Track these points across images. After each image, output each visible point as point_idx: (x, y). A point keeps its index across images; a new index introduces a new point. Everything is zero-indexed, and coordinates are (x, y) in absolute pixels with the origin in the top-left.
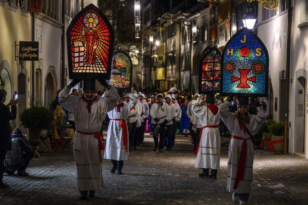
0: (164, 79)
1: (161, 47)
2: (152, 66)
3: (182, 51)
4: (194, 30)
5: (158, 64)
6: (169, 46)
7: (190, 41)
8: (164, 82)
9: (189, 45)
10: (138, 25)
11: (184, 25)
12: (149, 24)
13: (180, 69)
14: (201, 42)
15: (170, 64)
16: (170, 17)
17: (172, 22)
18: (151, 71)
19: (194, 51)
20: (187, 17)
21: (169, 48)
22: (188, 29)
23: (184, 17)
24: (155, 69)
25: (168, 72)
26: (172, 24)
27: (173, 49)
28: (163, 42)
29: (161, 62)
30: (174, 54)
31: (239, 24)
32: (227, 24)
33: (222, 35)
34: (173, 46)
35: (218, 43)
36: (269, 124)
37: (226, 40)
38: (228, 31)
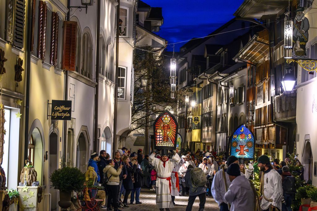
0: (200, 141)
1: (197, 108)
2: (187, 128)
3: (219, 113)
4: (231, 91)
5: (194, 125)
6: (205, 107)
7: (226, 102)
8: (199, 144)
9: (225, 106)
10: (173, 85)
11: (220, 86)
12: (185, 84)
13: (216, 131)
14: (238, 103)
15: (206, 126)
16: (206, 78)
17: (208, 83)
18: (186, 132)
19: (231, 113)
20: (224, 77)
21: (205, 109)
22: (224, 90)
23: (221, 78)
24: (191, 131)
25: (204, 133)
26: (209, 85)
27: (209, 110)
28: (199, 103)
29: (196, 124)
30: (210, 115)
31: (277, 85)
32: (265, 85)
33: (260, 96)
34: (209, 108)
35: (256, 105)
36: (308, 189)
37: (264, 102)
38: (266, 92)
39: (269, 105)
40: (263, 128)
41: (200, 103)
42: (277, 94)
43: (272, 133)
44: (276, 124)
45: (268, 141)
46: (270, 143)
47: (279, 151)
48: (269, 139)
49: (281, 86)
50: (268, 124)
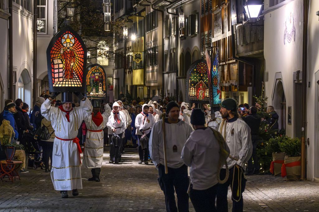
0: (143, 83)
1: (139, 42)
2: (127, 68)
3: (166, 48)
4: (181, 19)
5: (135, 64)
6: (149, 41)
7: (175, 34)
8: (142, 88)
9: (174, 39)
11: (167, 14)
12: (122, 13)
13: (163, 71)
14: (190, 35)
15: (150, 65)
16: (150, 4)
17: (152, 10)
18: (125, 73)
19: (181, 48)
20: (171, 3)
21: (149, 44)
22: (173, 19)
23: (167, 4)
24: (131, 71)
25: (148, 74)
26: (152, 13)
27: (153, 45)
29: (138, 62)
30: (155, 51)
31: (240, 11)
32: (224, 12)
33: (218, 26)
34: (153, 41)
35: (213, 37)
36: (281, 141)
37: (223, 33)
38: (226, 20)
39: (229, 37)
40: (223, 66)
41: (142, 36)
42: (239, 21)
43: (234, 72)
44: (238, 60)
45: (229, 82)
46: (232, 84)
47: (243, 94)
48: (230, 80)
49: (244, 12)
50: (229, 60)
